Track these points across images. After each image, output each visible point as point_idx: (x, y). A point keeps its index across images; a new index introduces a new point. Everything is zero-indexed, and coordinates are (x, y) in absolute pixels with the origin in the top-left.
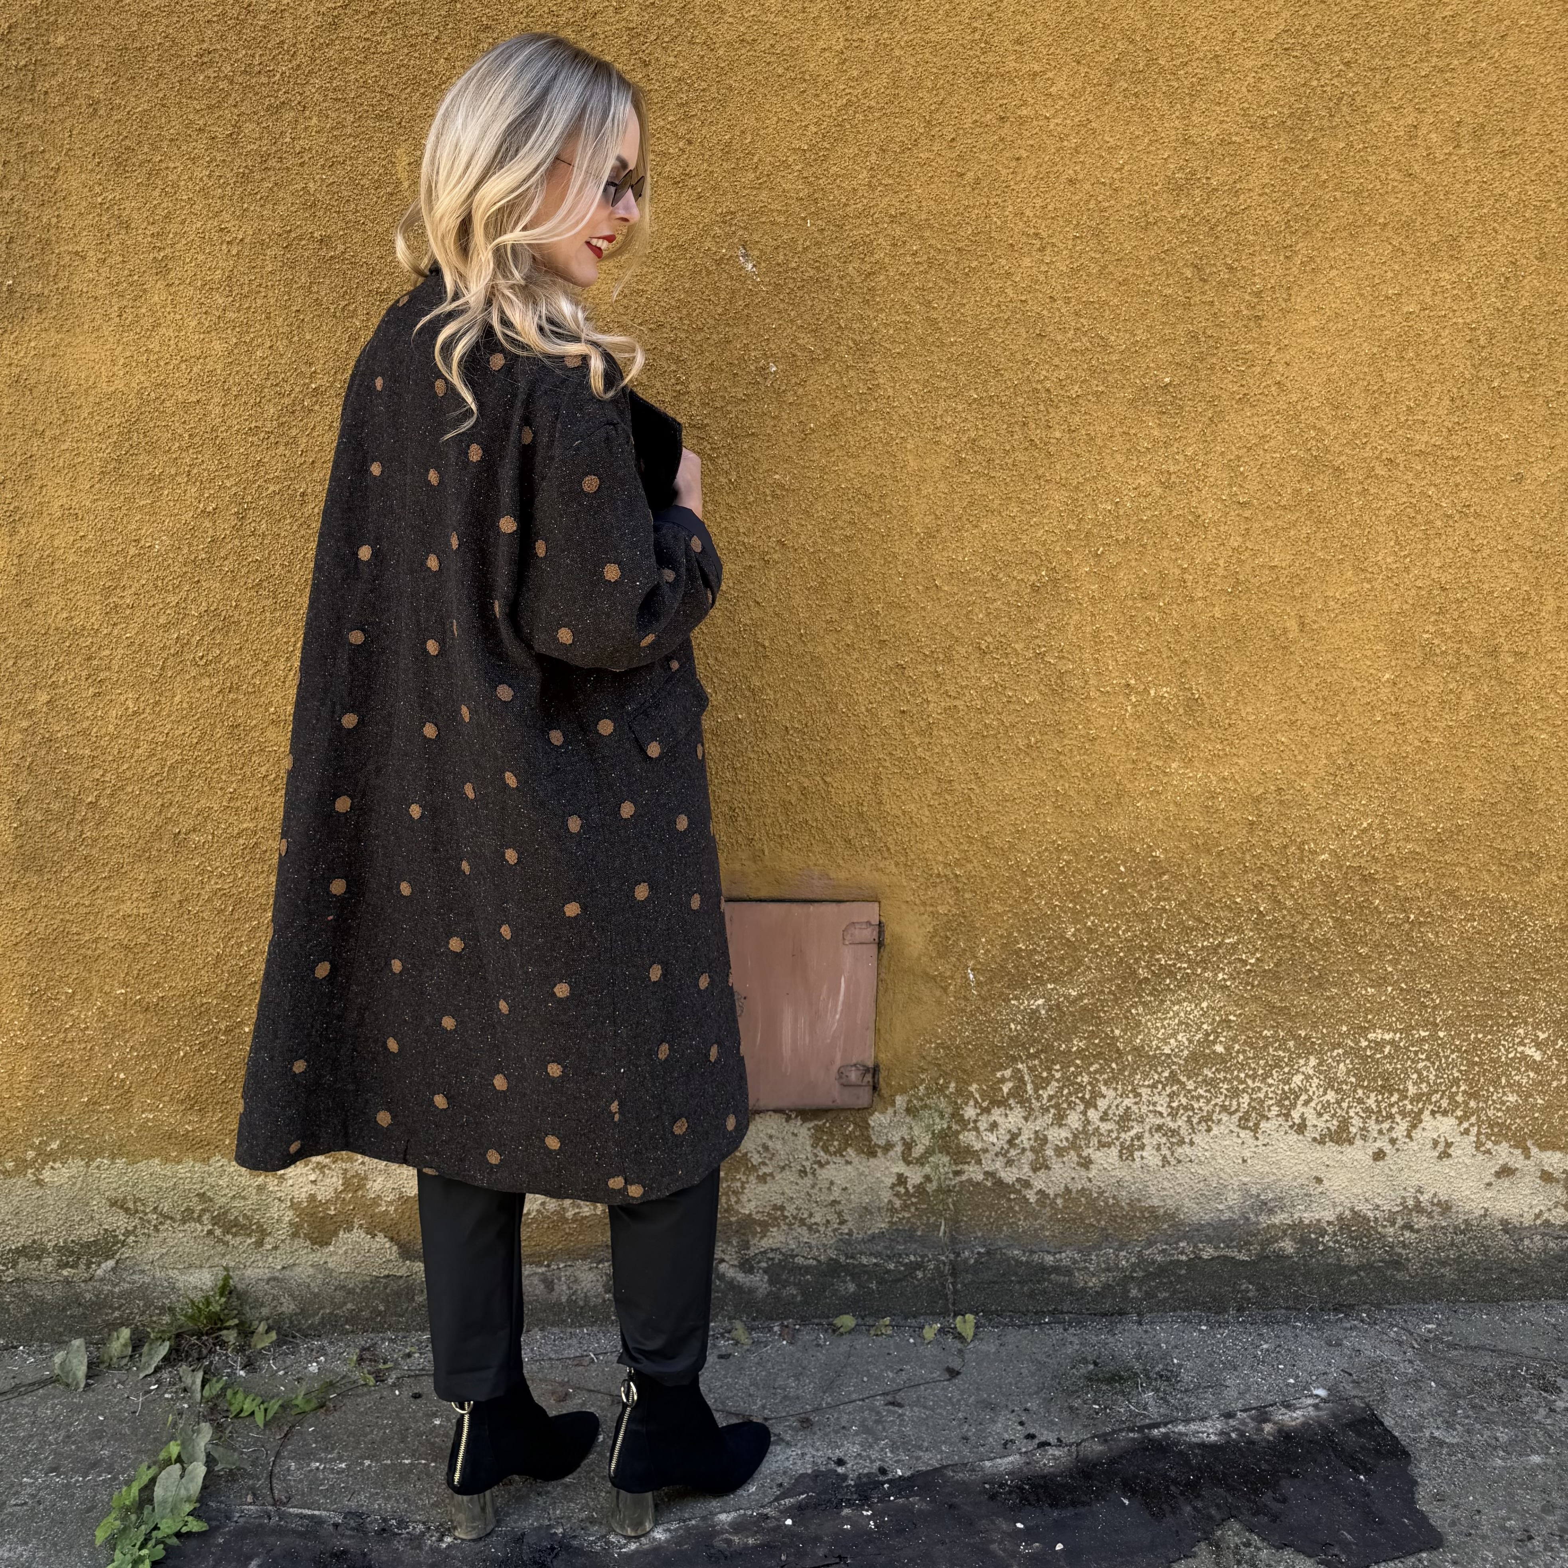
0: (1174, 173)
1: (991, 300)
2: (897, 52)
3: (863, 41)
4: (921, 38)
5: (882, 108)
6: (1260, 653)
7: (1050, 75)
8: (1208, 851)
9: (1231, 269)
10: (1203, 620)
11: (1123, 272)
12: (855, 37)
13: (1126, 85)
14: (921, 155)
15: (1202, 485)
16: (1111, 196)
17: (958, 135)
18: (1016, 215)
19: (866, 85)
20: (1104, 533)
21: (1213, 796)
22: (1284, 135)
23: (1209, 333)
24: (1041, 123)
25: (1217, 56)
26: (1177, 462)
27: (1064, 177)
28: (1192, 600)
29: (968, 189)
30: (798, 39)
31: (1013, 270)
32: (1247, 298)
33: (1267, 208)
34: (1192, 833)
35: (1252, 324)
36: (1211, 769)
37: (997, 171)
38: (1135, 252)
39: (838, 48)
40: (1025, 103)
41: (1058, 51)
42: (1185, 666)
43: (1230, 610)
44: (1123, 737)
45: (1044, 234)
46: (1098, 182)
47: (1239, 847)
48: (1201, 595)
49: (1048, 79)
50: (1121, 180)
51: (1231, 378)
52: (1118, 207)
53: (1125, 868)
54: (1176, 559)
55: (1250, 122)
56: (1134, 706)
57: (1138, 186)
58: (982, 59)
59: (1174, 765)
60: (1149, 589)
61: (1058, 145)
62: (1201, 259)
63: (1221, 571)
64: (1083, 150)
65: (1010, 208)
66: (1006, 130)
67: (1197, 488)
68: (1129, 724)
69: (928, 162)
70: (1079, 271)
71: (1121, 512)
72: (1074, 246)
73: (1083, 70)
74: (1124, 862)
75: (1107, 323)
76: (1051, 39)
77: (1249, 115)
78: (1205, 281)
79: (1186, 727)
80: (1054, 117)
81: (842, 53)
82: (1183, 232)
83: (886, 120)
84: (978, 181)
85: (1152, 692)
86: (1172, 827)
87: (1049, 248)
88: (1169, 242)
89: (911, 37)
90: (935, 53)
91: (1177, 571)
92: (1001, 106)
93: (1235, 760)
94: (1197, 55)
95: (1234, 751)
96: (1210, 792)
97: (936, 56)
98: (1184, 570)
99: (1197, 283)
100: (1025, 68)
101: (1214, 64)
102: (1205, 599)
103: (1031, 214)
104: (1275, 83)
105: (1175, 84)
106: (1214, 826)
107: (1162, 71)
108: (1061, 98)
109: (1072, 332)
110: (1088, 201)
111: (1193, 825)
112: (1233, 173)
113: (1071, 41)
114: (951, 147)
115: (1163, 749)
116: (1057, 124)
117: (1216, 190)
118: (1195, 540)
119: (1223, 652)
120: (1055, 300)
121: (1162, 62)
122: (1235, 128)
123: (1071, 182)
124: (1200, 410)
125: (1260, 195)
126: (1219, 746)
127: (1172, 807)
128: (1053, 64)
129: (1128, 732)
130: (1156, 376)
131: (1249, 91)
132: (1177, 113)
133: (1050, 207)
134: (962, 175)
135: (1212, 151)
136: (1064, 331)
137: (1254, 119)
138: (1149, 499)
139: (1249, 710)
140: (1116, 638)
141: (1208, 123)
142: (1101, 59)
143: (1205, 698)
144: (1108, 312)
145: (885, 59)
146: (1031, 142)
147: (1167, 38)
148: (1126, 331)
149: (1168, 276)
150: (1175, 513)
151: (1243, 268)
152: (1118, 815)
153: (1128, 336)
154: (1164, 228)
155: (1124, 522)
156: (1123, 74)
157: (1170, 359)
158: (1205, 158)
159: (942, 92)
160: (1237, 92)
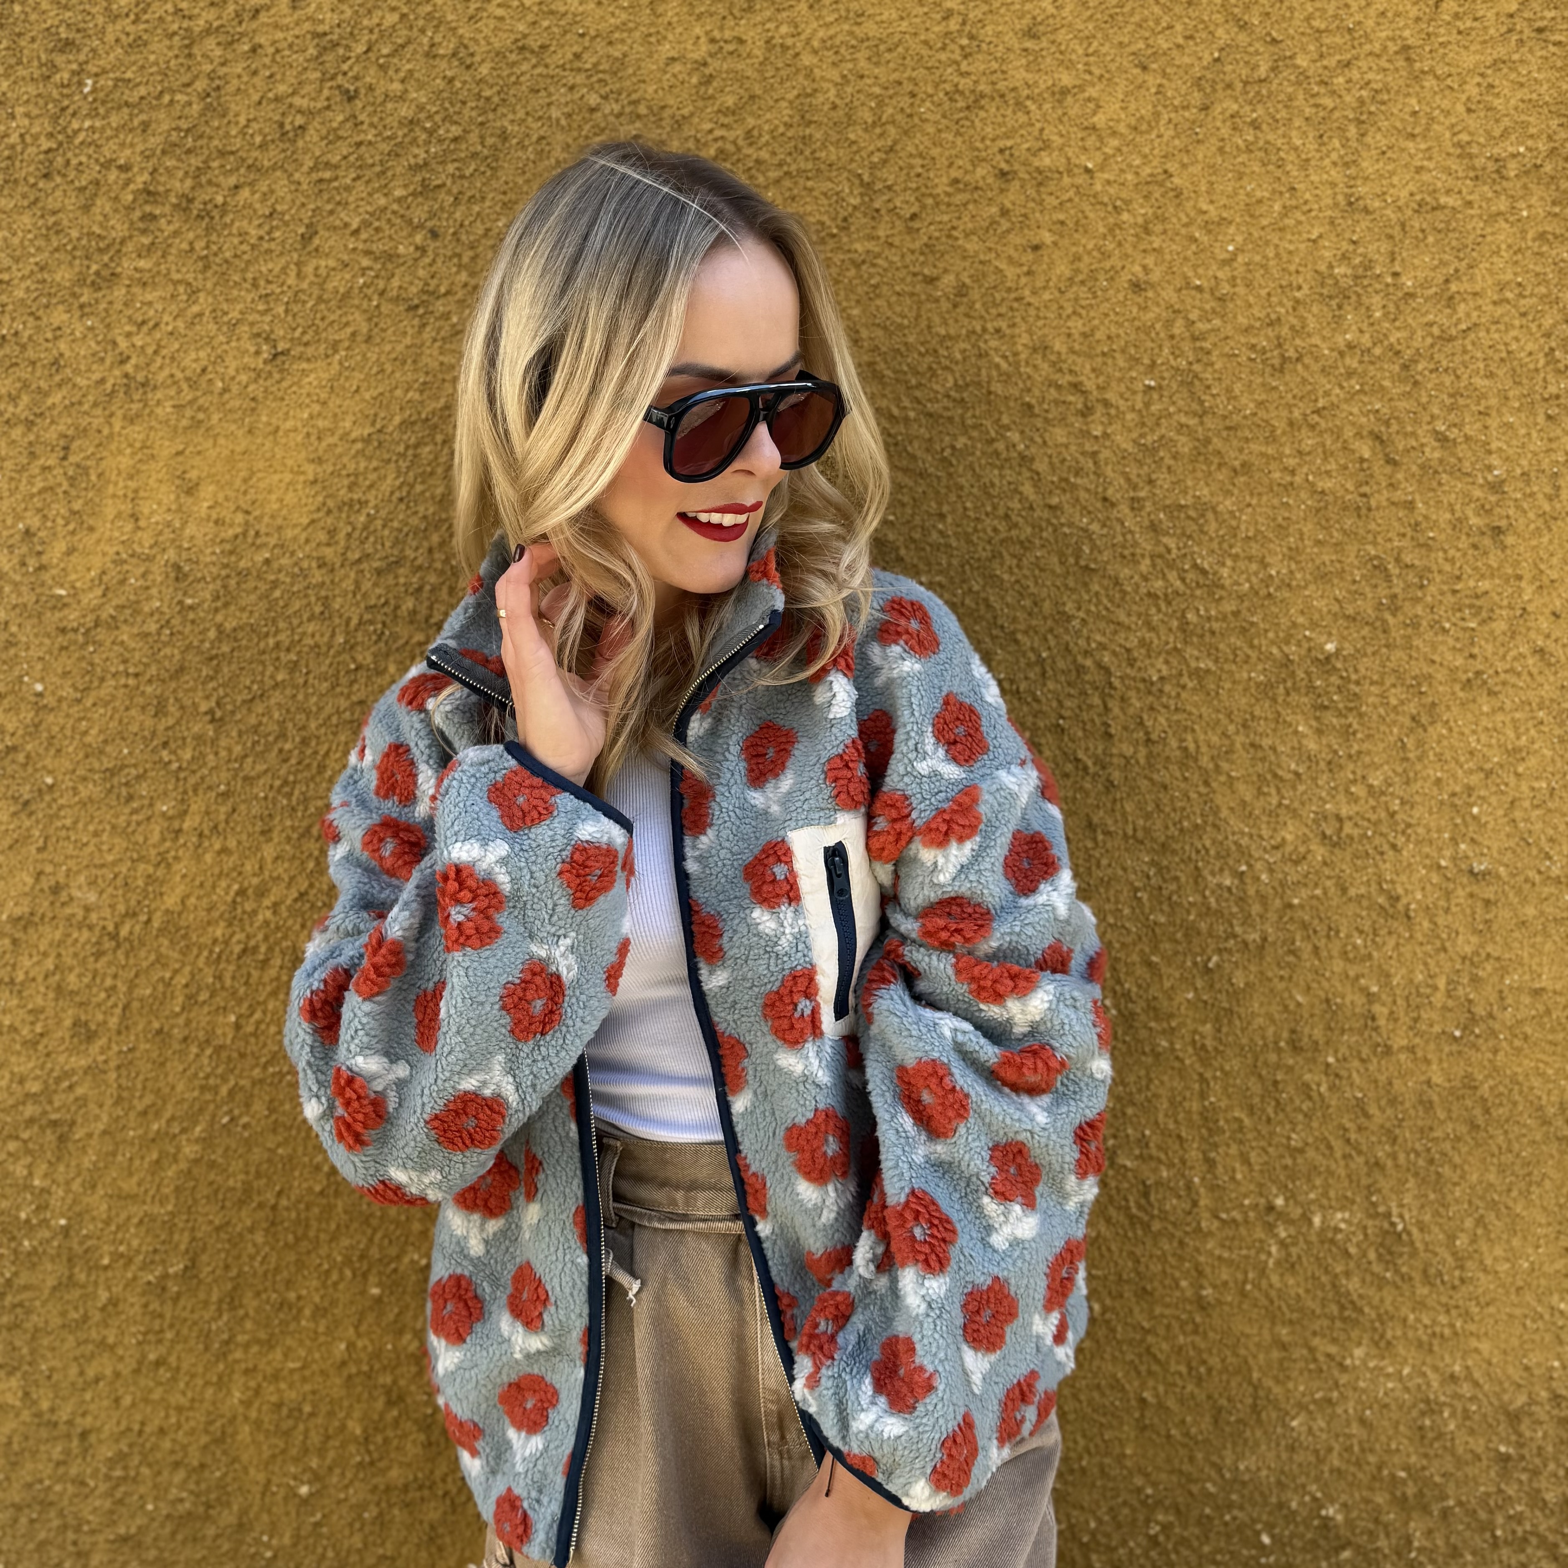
0: (1331, 267)
1: (995, 507)
2: (807, 59)
3: (741, 41)
4: (851, 33)
5: (780, 165)
6: (1516, 1147)
7: (1092, 92)
8: (1425, 1510)
9: (1442, 439)
10: (1408, 1088)
11: (1241, 450)
12: (728, 34)
13: (1235, 107)
14: (858, 246)
15: (1401, 840)
16: (1214, 311)
17: (923, 207)
18: (1035, 350)
19: (751, 122)
20: (1220, 929)
21: (1432, 1408)
22: (1538, 191)
23: (1408, 559)
24: (1079, 181)
25: (1406, 48)
26: (1354, 799)
27: (1125, 277)
28: (1388, 1051)
29: (945, 305)
30: (623, 41)
31: (1033, 450)
32: (1477, 493)
33: (1509, 327)
34: (1393, 1476)
35: (1487, 541)
36: (1429, 1360)
37: (998, 271)
38: (1262, 414)
39: (696, 56)
40: (1046, 146)
41: (1104, 50)
42: (1377, 1174)
43: (1459, 1070)
44: (1264, 1302)
45: (1090, 385)
46: (1188, 285)
47: (1484, 1500)
48: (1404, 1042)
49: (1089, 100)
50: (1233, 281)
51: (1451, 642)
52: (1229, 330)
53: (1272, 1536)
54: (1357, 977)
55: (1474, 168)
56: (1282, 1244)
57: (1263, 292)
58: (964, 67)
59: (1359, 1352)
60: (1307, 1030)
61: (1111, 220)
62: (1387, 424)
63: (1439, 999)
64: (1159, 228)
65: (1025, 339)
66: (1013, 197)
67: (1394, 847)
68: (1275, 1279)
69: (870, 259)
70: (1155, 450)
71: (1251, 892)
72: (1147, 405)
73: (1152, 81)
74: (1270, 1528)
75: (1215, 545)
76: (1091, 26)
77: (1471, 156)
78: (1394, 463)
79: (1381, 1283)
80: (1102, 168)
81: (705, 64)
82: (1350, 374)
83: (787, 183)
84: (962, 291)
85: (1317, 1220)
86: (1358, 1464)
87: (1100, 409)
88: (1327, 394)
89: (832, 32)
90: (875, 59)
91: (1360, 1000)
92: (1001, 151)
93: (1474, 1343)
94: (1367, 47)
95: (1472, 1327)
96: (1427, 1401)
97: (877, 64)
98: (1371, 998)
99: (1379, 469)
100: (1044, 82)
101: (1401, 63)
102: (1411, 1049)
103: (1064, 350)
104: (1519, 95)
105: (1328, 102)
106: (1436, 1463)
107: (1303, 77)
108: (1114, 134)
109: (1147, 561)
110: (1169, 324)
111: (1396, 1459)
112: (1443, 263)
113: (1130, 28)
114: (910, 231)
115: (1338, 1324)
116: (1108, 182)
117: (1410, 295)
118: (1391, 942)
119: (1447, 1146)
120: (1113, 505)
121: (1302, 61)
122: (1442, 181)
123: (1137, 287)
124: (1394, 701)
125: (1495, 303)
126: (1443, 1319)
127: (1355, 1429)
128: (1097, 72)
129: (1273, 1294)
130: (1309, 639)
131: (1469, 111)
132: (1334, 156)
133: (1099, 335)
134: (931, 281)
135: (1403, 225)
136: (1134, 560)
137: (1479, 162)
138: (1303, 868)
139: (1498, 1251)
140: (1247, 1122)
141: (1392, 174)
142: (1187, 60)
143: (1415, 1231)
144: (1213, 525)
145: (784, 73)
146: (1062, 217)
147: (1308, 19)
148: (1250, 559)
149: (1327, 455)
150: (1352, 892)
151: (1467, 438)
152: (1257, 1444)
153: (1254, 567)
154: (1316, 367)
155: (1256, 909)
156: (1229, 86)
157: (1336, 608)
158: (1390, 237)
159: (892, 130)
160: (1447, 113)
